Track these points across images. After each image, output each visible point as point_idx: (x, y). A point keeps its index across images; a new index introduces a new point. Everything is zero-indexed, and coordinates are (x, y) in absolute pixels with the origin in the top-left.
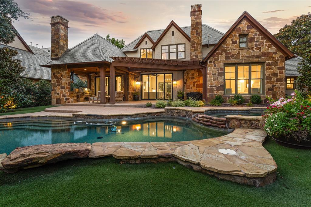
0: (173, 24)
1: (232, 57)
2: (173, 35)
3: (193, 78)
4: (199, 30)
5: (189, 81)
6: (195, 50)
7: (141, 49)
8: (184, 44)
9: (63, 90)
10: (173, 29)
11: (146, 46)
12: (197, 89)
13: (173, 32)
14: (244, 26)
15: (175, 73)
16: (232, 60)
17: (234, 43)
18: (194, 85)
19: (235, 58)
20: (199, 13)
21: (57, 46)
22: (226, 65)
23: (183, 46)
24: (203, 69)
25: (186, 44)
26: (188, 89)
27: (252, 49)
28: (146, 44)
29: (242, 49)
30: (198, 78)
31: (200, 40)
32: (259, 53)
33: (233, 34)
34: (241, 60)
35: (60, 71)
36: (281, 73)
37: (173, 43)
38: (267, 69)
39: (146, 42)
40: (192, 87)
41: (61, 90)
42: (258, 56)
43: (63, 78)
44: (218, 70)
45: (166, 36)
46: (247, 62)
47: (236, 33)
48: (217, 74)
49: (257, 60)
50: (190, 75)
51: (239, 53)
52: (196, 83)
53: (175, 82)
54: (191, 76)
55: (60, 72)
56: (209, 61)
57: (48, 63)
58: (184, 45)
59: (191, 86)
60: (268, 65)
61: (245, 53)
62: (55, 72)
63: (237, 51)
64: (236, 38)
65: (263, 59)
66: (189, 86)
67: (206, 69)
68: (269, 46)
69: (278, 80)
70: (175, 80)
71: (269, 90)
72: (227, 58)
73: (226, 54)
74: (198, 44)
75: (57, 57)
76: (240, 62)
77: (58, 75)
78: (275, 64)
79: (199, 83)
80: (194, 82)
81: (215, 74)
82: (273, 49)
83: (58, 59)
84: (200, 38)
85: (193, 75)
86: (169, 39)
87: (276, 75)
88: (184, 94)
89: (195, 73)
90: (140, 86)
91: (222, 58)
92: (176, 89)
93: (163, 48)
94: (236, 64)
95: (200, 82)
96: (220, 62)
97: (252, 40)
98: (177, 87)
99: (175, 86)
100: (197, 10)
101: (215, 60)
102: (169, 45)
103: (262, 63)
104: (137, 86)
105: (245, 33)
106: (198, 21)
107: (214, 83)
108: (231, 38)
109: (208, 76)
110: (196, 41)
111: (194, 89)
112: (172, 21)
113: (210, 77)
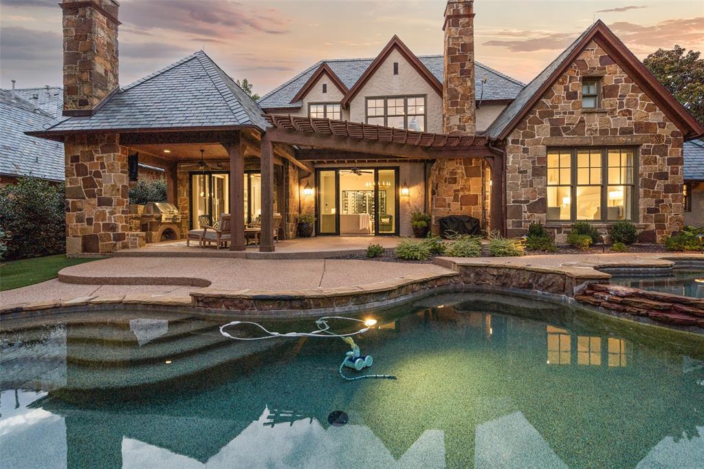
0: (396, 45)
1: (566, 129)
2: (396, 72)
3: (455, 181)
4: (467, 63)
5: (443, 188)
6: (458, 112)
7: (310, 104)
8: (424, 96)
9: (107, 211)
10: (396, 56)
11: (325, 98)
12: (464, 207)
13: (396, 65)
14: (593, 56)
15: (405, 169)
16: (566, 139)
17: (572, 96)
18: (456, 199)
19: (574, 132)
20: (467, 20)
21: (86, 76)
22: (551, 149)
23: (421, 101)
24: (493, 158)
25: (428, 97)
26: (442, 209)
27: (612, 112)
28: (325, 91)
29: (589, 112)
30: (467, 181)
31: (470, 88)
32: (627, 123)
33: (568, 74)
34: (587, 138)
35: (96, 151)
36: (675, 173)
37: (395, 93)
38: (645, 163)
39: (325, 86)
40: (452, 203)
41: (100, 209)
42: (625, 132)
43: (106, 174)
44: (533, 162)
45: (377, 74)
46: (600, 143)
47: (576, 74)
48: (530, 171)
49: (623, 139)
50: (446, 174)
51: (582, 121)
52: (461, 194)
53: (404, 191)
54: (448, 176)
55: (96, 156)
56: (510, 139)
57: (53, 127)
58: (423, 99)
59: (449, 199)
60: (646, 152)
61: (596, 122)
62: (79, 154)
63: (577, 117)
64: (576, 85)
65: (636, 137)
66: (444, 200)
67: (503, 157)
68: (649, 109)
69: (668, 189)
70: (405, 185)
71: (650, 211)
72: (555, 131)
73: (552, 122)
74: (466, 97)
75: (86, 108)
76: (585, 142)
77: (87, 164)
78: (662, 150)
79: (467, 193)
80: (455, 191)
81: (525, 172)
82: (657, 117)
83: (89, 114)
84: (469, 84)
85: (453, 173)
86: (384, 82)
87: (663, 176)
88: (430, 220)
89: (458, 168)
90: (313, 199)
91: (543, 132)
92: (408, 207)
93: (371, 103)
94: (573, 149)
95: (469, 190)
96: (538, 142)
97: (611, 91)
98: (408, 203)
99: (404, 200)
100: (462, 12)
101: (525, 135)
102: (386, 98)
103: (632, 148)
104: (304, 199)
105: (596, 73)
106: (466, 40)
107: (524, 193)
108: (563, 83)
109: (509, 175)
110: (460, 90)
111: (456, 209)
112: (395, 38)
113: (513, 178)
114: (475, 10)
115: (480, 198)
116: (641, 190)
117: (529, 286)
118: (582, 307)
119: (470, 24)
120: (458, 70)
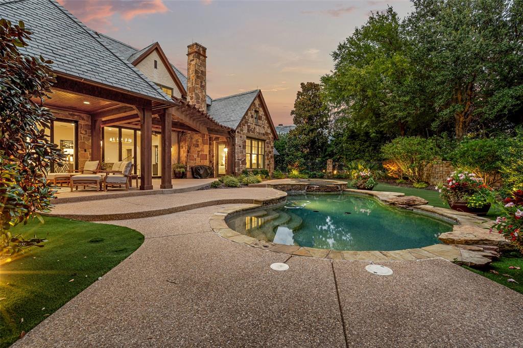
0: (156, 49)
1: (251, 130)
2: (156, 67)
3: (198, 146)
4: (203, 82)
5: (193, 149)
8: (172, 89)
10: (154, 56)
12: (202, 161)
13: (156, 62)
14: (257, 103)
16: (251, 135)
17: (252, 117)
18: (198, 157)
19: (253, 132)
22: (247, 137)
25: (174, 90)
26: (192, 161)
27: (261, 126)
29: (256, 125)
30: (203, 146)
31: (204, 96)
32: (264, 132)
33: (252, 108)
34: (255, 135)
37: (155, 81)
38: (267, 147)
40: (196, 158)
42: (264, 135)
44: (243, 142)
46: (258, 138)
48: (242, 146)
50: (194, 141)
51: (255, 128)
52: (200, 153)
54: (195, 143)
56: (237, 131)
58: (171, 91)
59: (195, 156)
60: (267, 143)
61: (257, 129)
63: (253, 126)
65: (265, 137)
66: (193, 156)
71: (268, 165)
72: (248, 131)
73: (248, 126)
76: (254, 137)
79: (203, 153)
80: (198, 151)
84: (204, 93)
85: (197, 141)
88: (186, 168)
89: (199, 139)
91: (245, 130)
94: (252, 139)
95: (204, 151)
97: (260, 118)
100: (201, 52)
101: (241, 130)
103: (264, 141)
105: (258, 110)
106: (202, 69)
107: (240, 156)
108: (250, 111)
110: (200, 95)
111: (198, 162)
112: (157, 43)
113: (238, 149)
114: (207, 55)
115: (208, 156)
116: (266, 157)
117: (291, 190)
118: (308, 193)
119: (204, 61)
120: (200, 84)
